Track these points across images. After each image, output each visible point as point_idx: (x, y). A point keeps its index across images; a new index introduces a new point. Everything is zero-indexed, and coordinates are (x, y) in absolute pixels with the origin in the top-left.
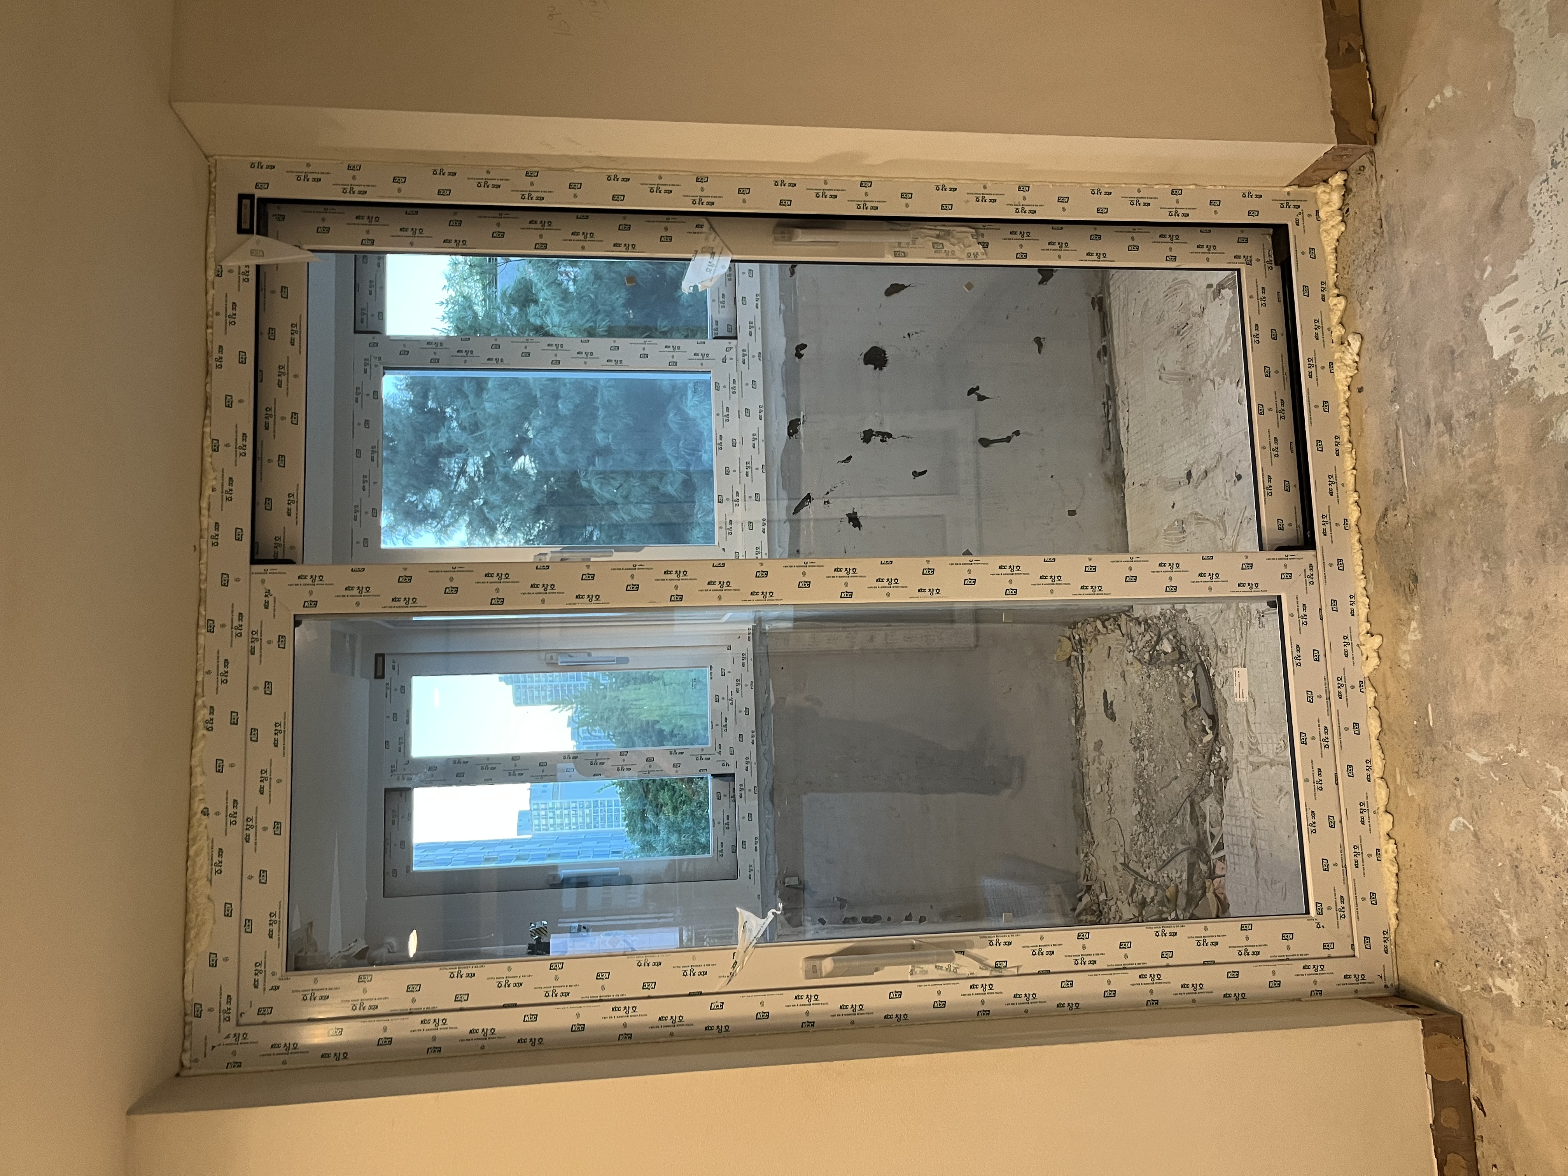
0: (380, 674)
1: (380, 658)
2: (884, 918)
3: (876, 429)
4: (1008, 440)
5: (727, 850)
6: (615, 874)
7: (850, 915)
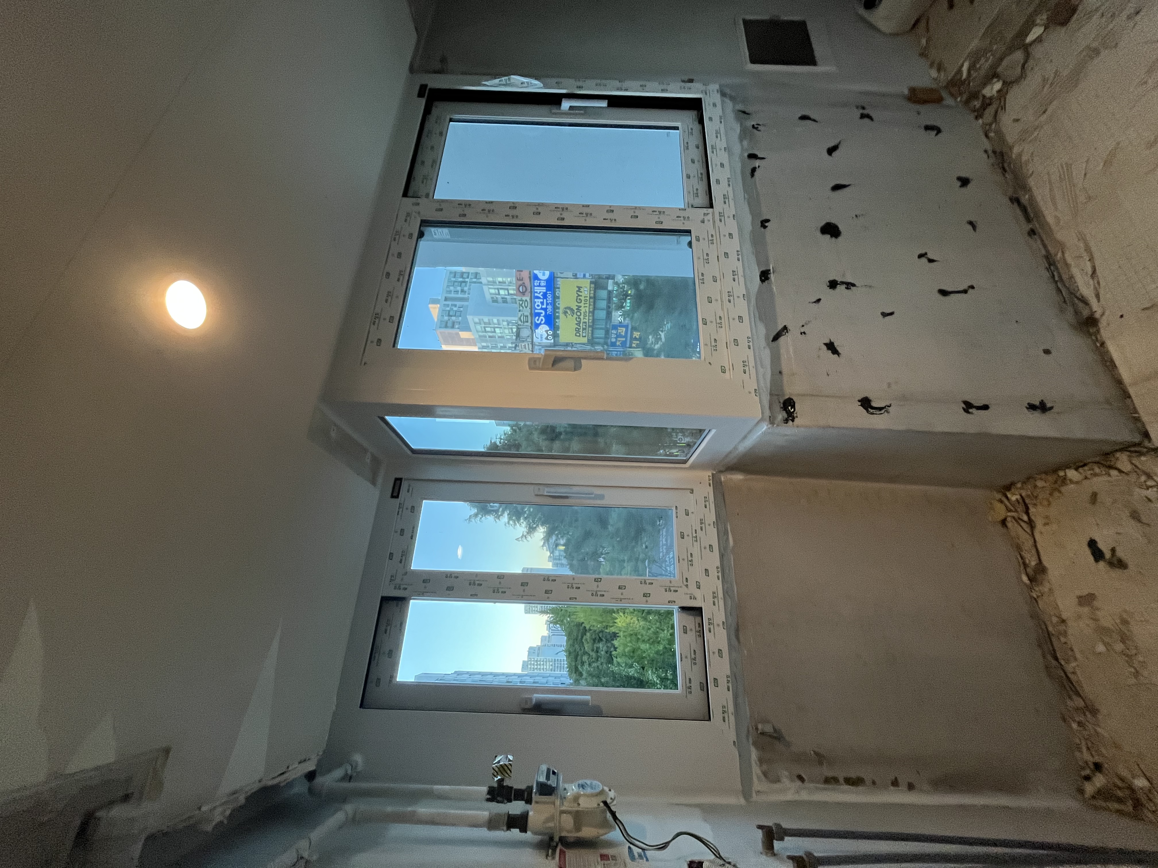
0: (395, 494)
1: (398, 482)
2: (868, 782)
3: (839, 279)
4: (965, 292)
5: (695, 686)
6: (585, 703)
7: (830, 774)
